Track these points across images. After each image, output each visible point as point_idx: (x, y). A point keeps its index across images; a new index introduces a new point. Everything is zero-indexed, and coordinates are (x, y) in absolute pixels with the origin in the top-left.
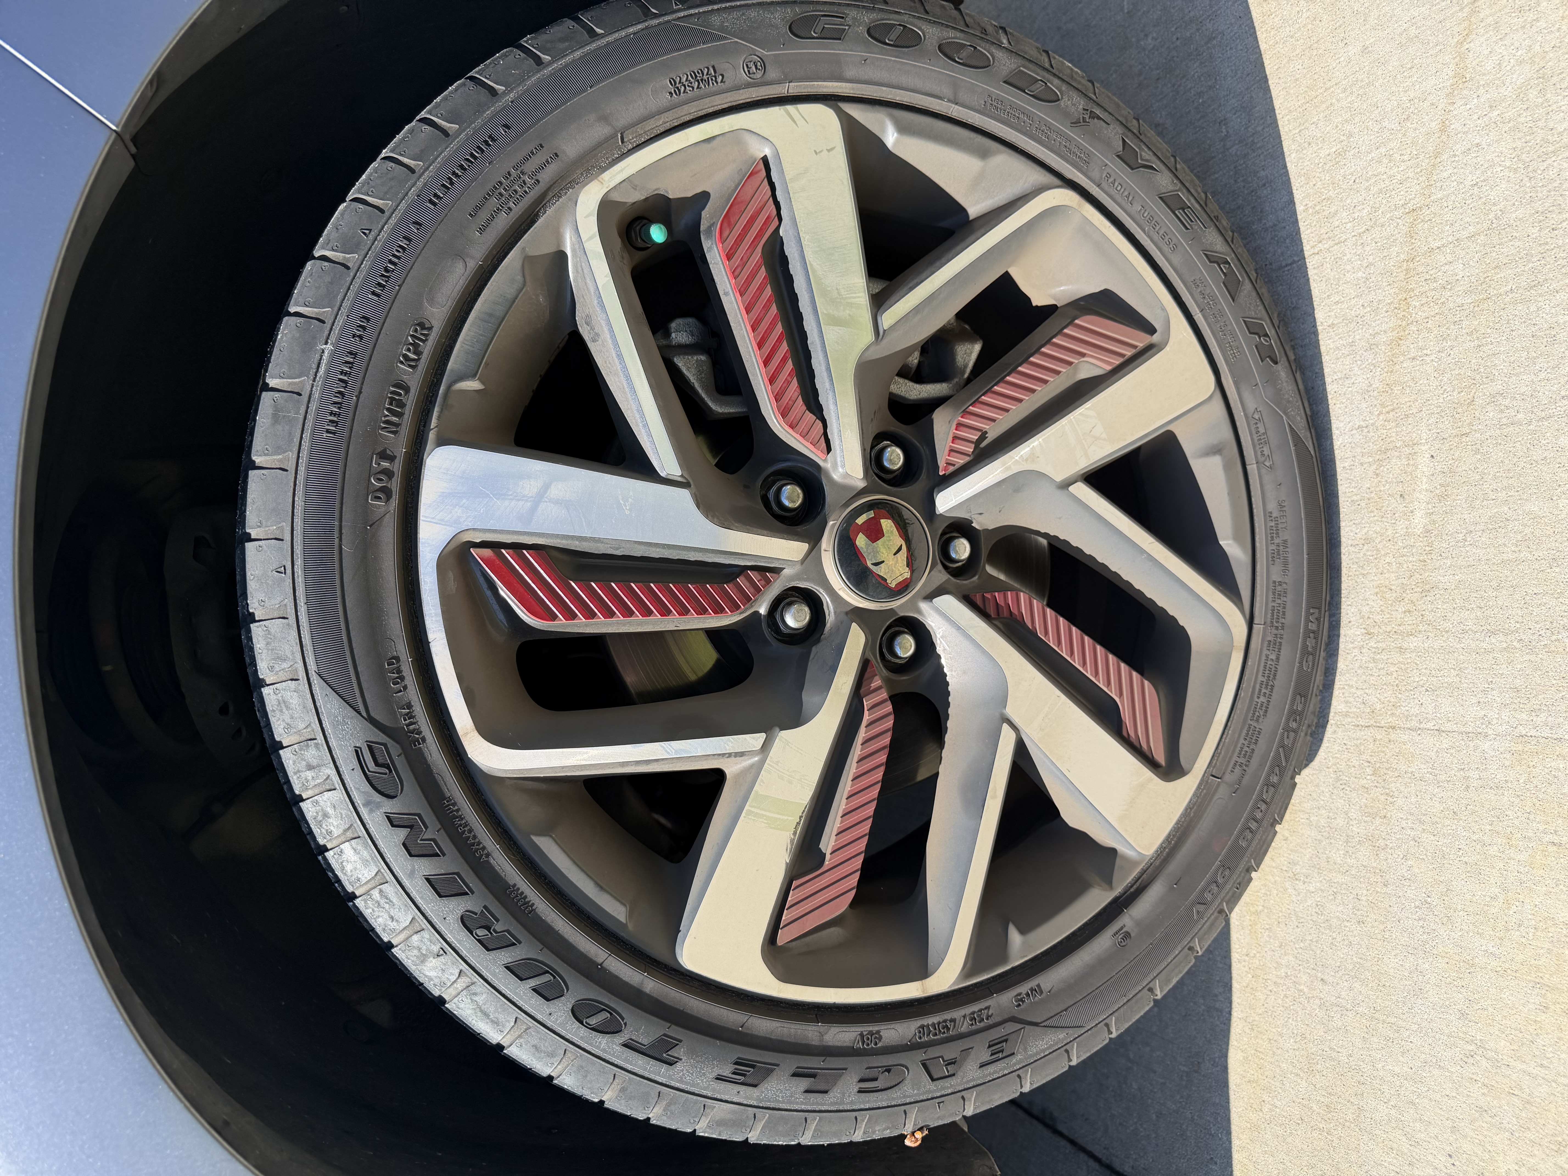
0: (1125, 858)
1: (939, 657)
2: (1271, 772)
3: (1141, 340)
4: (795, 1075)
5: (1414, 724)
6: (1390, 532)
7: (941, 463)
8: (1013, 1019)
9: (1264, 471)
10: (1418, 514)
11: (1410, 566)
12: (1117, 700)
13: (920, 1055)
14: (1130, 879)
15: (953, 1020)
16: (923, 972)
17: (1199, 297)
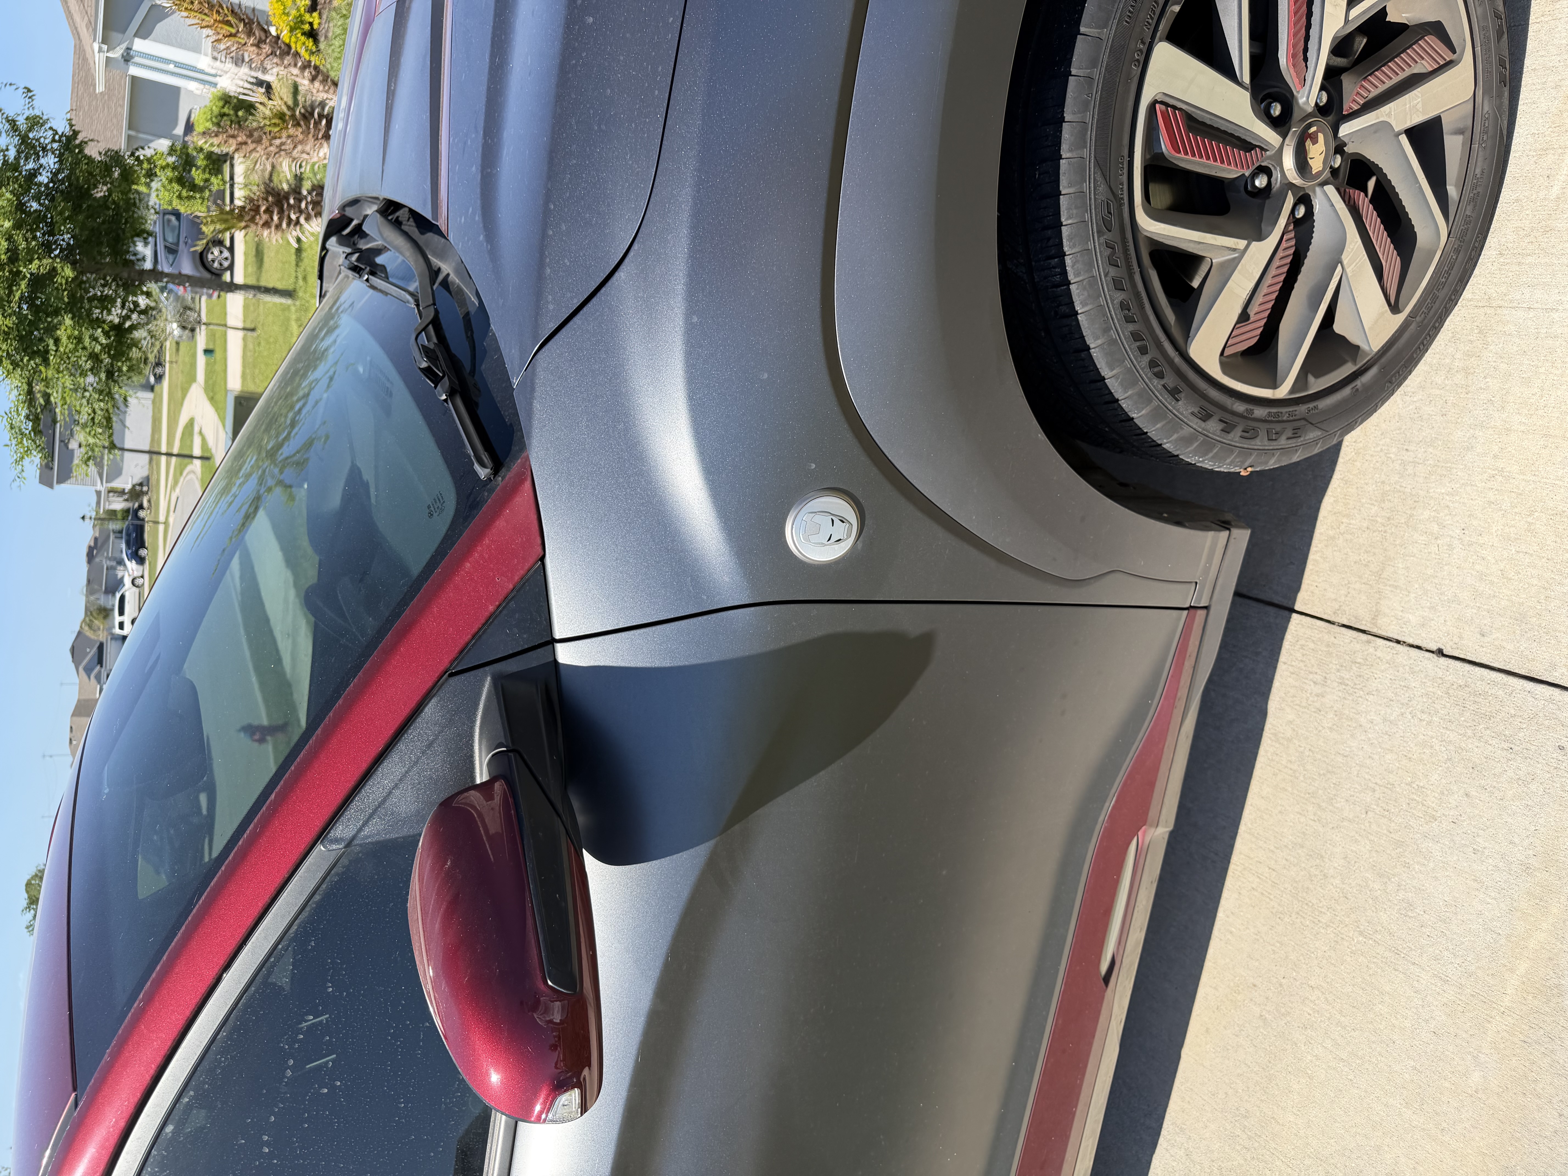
0: (1364, 351)
1: (1314, 221)
2: (1437, 321)
3: (1449, 56)
4: (1221, 420)
5: (1515, 304)
6: (1534, 197)
7: (1345, 107)
8: (1304, 419)
9: (1480, 149)
10: (1555, 188)
11: (1541, 217)
12: (1384, 264)
13: (1267, 426)
14: (1365, 361)
15: (1281, 413)
16: (1274, 386)
17: (1482, 36)
